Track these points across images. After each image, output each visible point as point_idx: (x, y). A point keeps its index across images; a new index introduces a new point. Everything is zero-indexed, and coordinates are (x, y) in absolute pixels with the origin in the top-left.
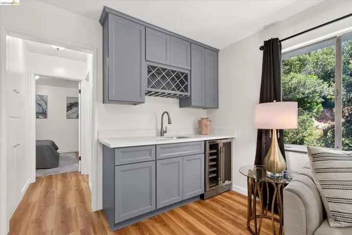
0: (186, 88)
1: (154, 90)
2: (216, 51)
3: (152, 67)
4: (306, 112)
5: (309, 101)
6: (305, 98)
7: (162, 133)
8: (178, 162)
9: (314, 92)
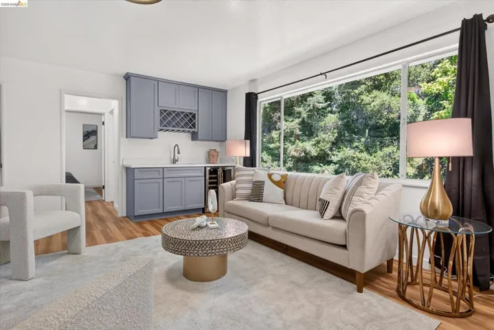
0: (194, 125)
1: (166, 128)
2: (225, 91)
3: (164, 110)
7: (175, 161)
8: (182, 181)
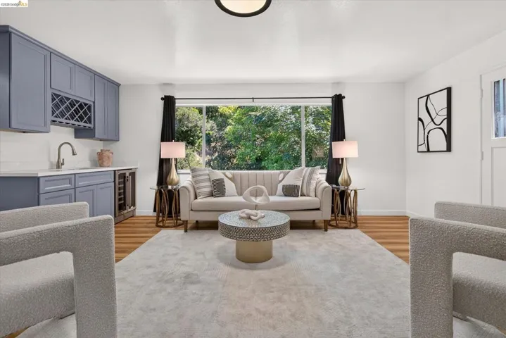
0: (89, 120)
1: (58, 120)
2: (118, 85)
3: (56, 95)
4: (190, 146)
5: (192, 134)
6: (188, 131)
7: (60, 165)
8: (93, 190)
9: (196, 126)
